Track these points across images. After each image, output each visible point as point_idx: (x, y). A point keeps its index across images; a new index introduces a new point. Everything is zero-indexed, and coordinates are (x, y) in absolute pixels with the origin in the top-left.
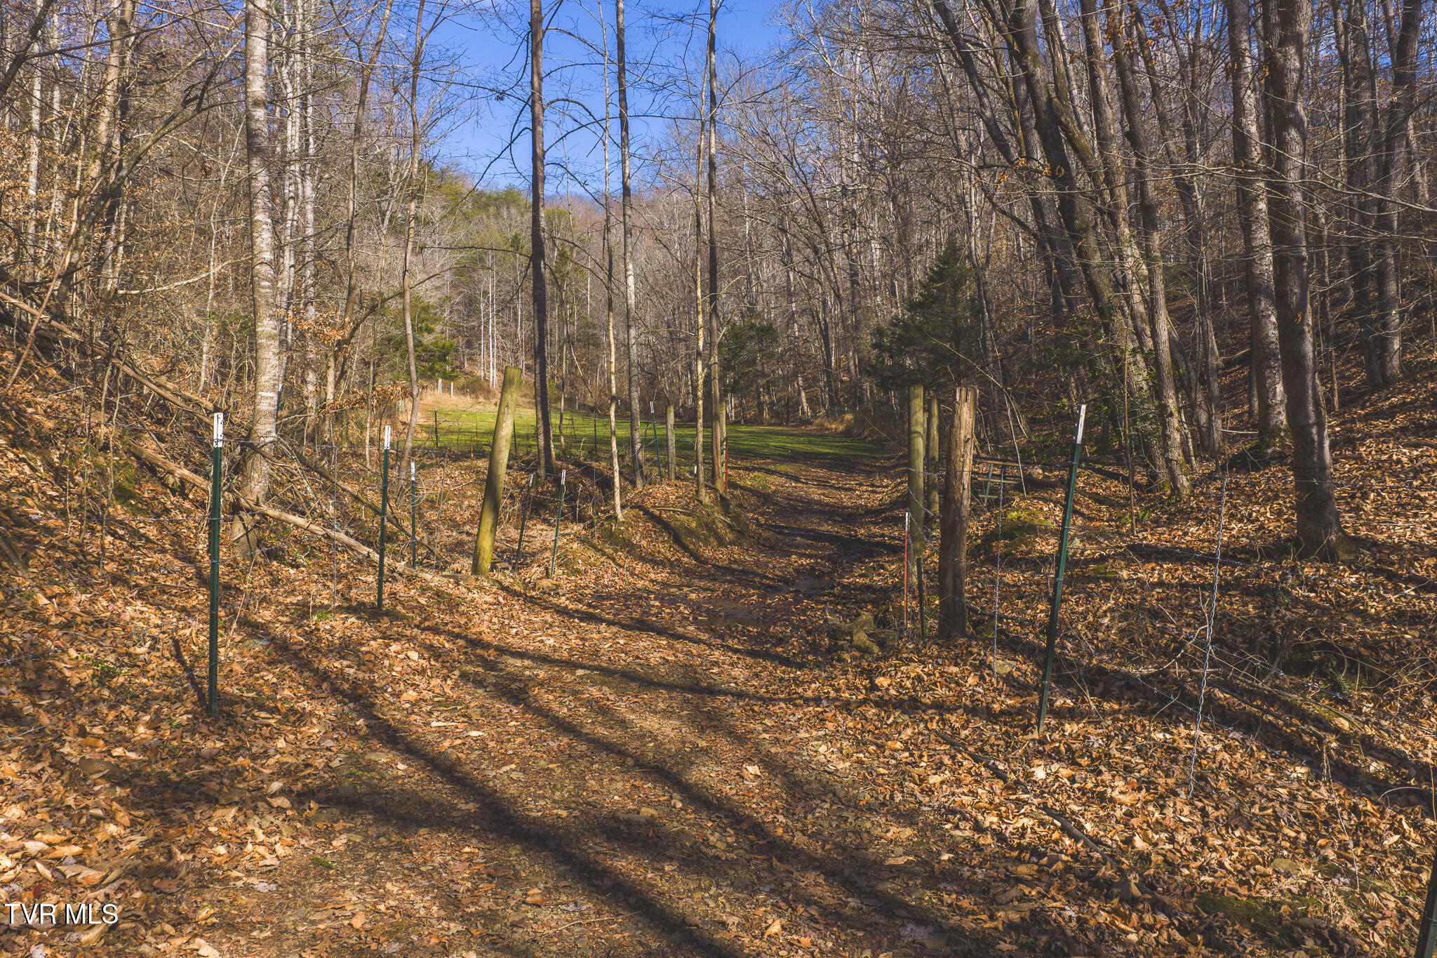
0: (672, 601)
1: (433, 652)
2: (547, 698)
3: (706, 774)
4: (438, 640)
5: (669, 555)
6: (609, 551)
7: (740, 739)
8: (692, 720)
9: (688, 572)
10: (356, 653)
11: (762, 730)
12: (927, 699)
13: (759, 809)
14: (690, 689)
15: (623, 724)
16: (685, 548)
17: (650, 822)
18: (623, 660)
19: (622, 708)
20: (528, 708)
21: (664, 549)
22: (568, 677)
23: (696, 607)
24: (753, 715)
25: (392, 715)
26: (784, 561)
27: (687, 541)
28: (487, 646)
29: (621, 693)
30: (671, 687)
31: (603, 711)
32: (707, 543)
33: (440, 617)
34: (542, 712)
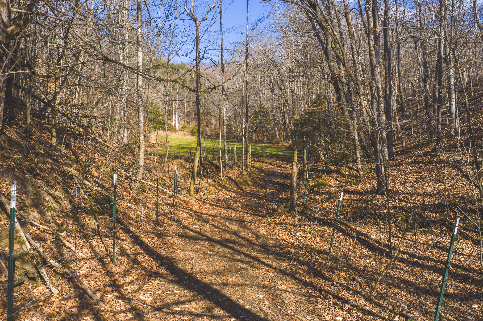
0: (236, 202)
1: (189, 214)
2: (213, 222)
3: (242, 234)
4: (188, 211)
5: (235, 189)
6: (220, 189)
7: (249, 229)
8: (240, 226)
9: (240, 194)
10: (174, 214)
11: (253, 228)
12: (284, 223)
13: (251, 239)
14: (240, 221)
15: (228, 227)
16: (239, 187)
17: (234, 240)
18: (226, 216)
19: (227, 224)
20: (210, 224)
21: (234, 188)
22: (216, 219)
23: (242, 204)
24: (252, 225)
25: (186, 225)
26: (265, 191)
27: (240, 185)
28: (198, 212)
29: (227, 222)
30: (236, 221)
31: (224, 225)
32: (245, 186)
33: (186, 206)
34: (213, 225)
